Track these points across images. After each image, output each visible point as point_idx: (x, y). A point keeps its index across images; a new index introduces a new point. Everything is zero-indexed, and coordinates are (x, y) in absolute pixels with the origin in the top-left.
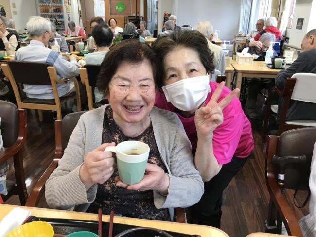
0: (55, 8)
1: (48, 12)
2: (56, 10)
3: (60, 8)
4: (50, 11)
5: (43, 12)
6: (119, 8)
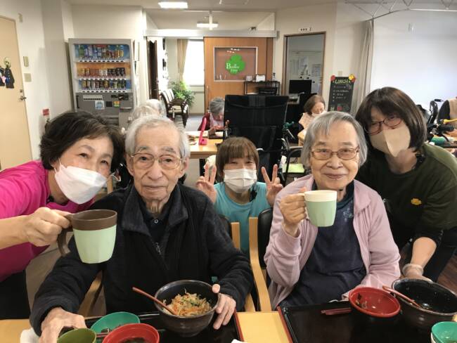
0: (112, 67)
1: (98, 75)
2: (116, 70)
3: (125, 66)
4: (101, 73)
5: (85, 75)
6: (232, 67)
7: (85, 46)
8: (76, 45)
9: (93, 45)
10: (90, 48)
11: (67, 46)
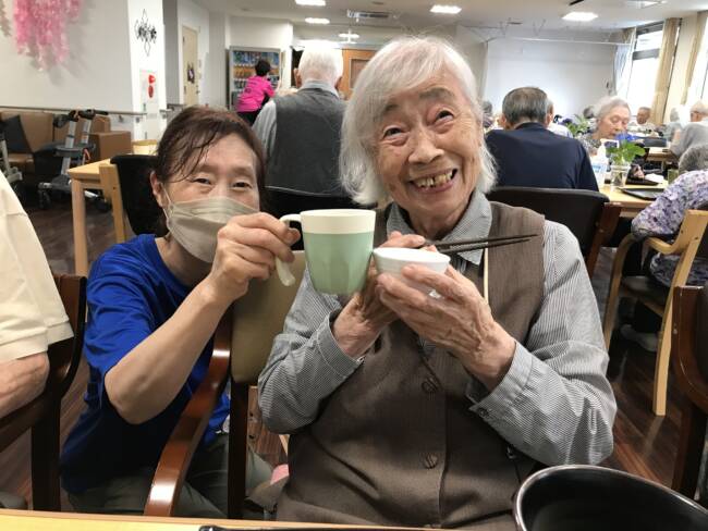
5: (240, 77)
7: (243, 53)
8: (235, 52)
9: (249, 53)
10: (246, 55)
11: (227, 53)
